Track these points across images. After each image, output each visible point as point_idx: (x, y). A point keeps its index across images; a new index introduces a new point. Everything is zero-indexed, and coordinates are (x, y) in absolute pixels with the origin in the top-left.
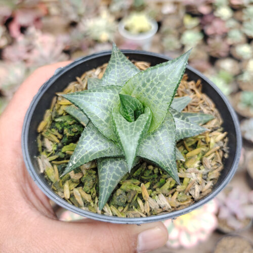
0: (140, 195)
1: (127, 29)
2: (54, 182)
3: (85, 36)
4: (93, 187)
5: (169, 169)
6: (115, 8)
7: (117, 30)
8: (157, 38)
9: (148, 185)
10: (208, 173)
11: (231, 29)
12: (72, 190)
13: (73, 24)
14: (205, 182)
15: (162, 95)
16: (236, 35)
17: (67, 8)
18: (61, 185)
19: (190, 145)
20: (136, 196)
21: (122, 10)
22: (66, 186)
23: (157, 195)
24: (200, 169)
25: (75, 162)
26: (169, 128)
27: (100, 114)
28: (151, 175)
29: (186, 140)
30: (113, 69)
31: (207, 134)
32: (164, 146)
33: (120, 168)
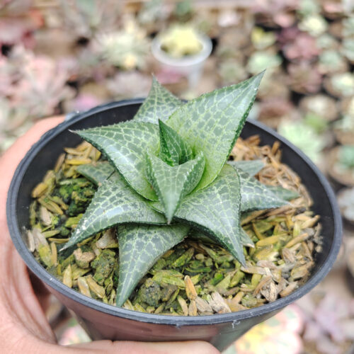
0: (182, 293)
1: (165, 49)
2: (49, 266)
3: (101, 60)
4: (109, 276)
5: (229, 242)
6: (147, 17)
7: (150, 51)
8: (211, 64)
9: (196, 279)
10: (290, 271)
11: (324, 49)
12: (76, 280)
13: (83, 42)
14: (287, 282)
16: (332, 60)
17: (74, 17)
18: (59, 271)
19: (262, 231)
20: (176, 294)
21: (157, 20)
22: (68, 272)
23: (210, 293)
24: (278, 265)
25: (84, 228)
26: (231, 184)
27: (128, 157)
28: (201, 267)
29: (256, 223)
30: (151, 106)
31: (289, 217)
32: (223, 207)
33: (154, 245)
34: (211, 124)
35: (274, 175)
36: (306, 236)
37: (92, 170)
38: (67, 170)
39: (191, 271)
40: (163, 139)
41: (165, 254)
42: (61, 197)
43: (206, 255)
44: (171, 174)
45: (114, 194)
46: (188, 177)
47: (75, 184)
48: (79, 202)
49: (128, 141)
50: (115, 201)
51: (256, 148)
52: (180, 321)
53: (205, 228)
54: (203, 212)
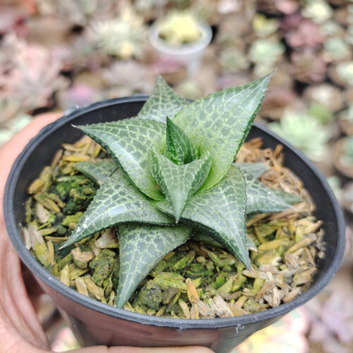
0: (184, 296)
2: (46, 265)
4: (108, 277)
5: (234, 244)
9: (197, 282)
10: (293, 276)
12: (74, 280)
14: (290, 287)
15: (229, 130)
18: (56, 271)
19: (264, 235)
20: (177, 297)
22: (65, 272)
23: (212, 297)
24: (280, 270)
25: (85, 226)
26: (237, 185)
27: (133, 154)
28: (202, 271)
29: (258, 226)
30: (155, 103)
31: (291, 222)
32: (228, 208)
33: (156, 245)
34: (218, 124)
35: (276, 178)
36: (308, 241)
37: (91, 168)
38: (64, 166)
39: (192, 274)
40: (170, 137)
41: (167, 255)
42: (58, 194)
43: (208, 258)
44: (178, 172)
45: (116, 192)
46: (196, 176)
47: (73, 181)
48: (78, 199)
49: (133, 139)
50: (118, 199)
51: (257, 151)
52: (183, 324)
53: (210, 228)
54: (209, 213)
